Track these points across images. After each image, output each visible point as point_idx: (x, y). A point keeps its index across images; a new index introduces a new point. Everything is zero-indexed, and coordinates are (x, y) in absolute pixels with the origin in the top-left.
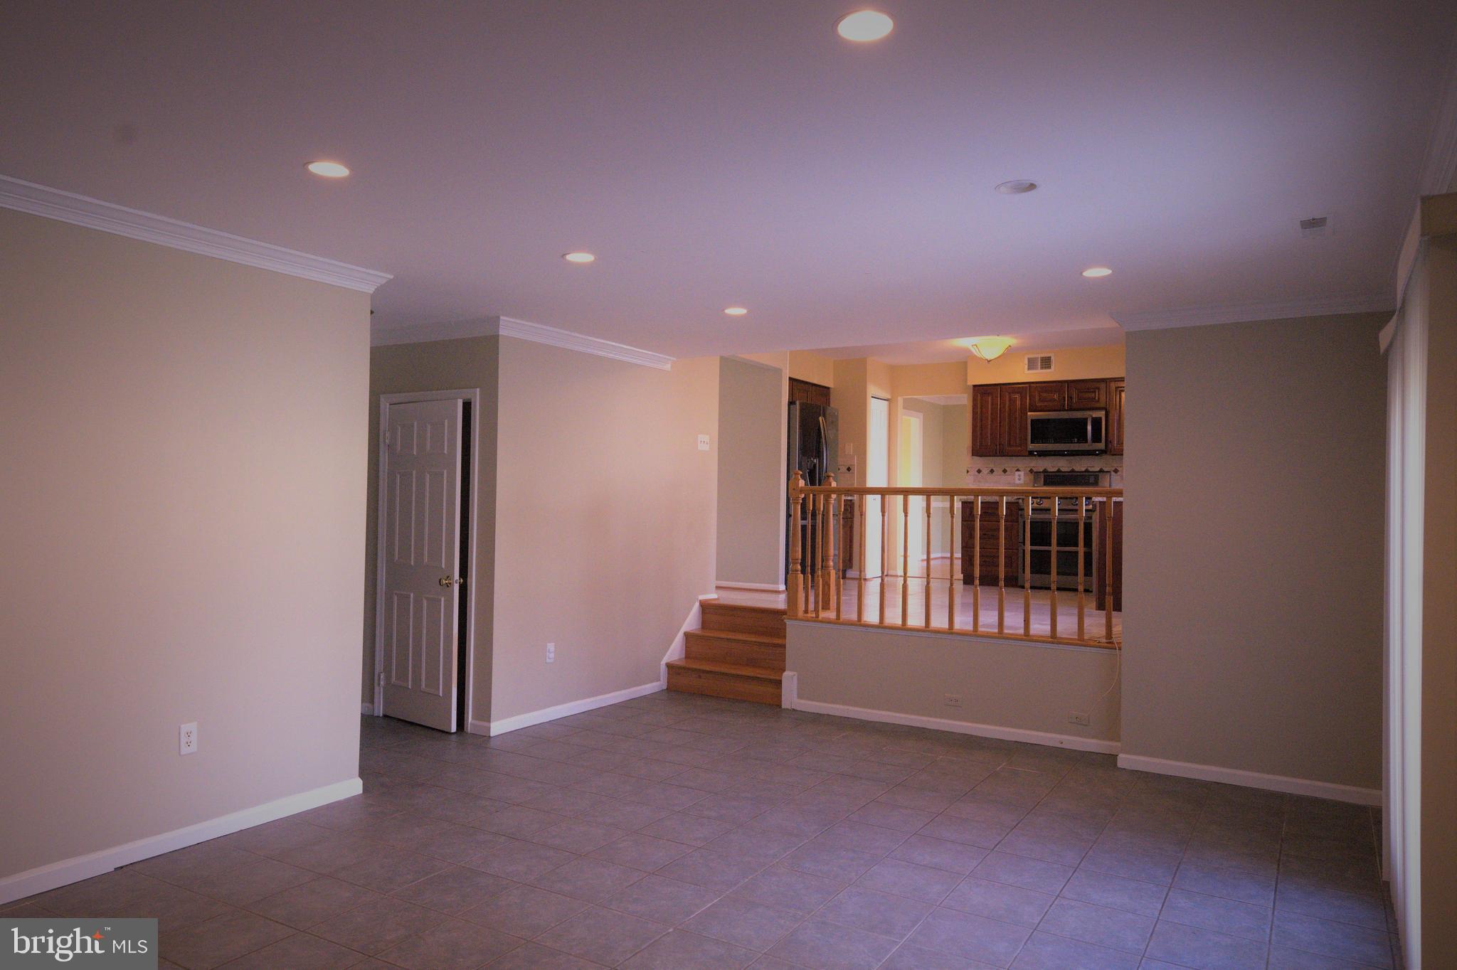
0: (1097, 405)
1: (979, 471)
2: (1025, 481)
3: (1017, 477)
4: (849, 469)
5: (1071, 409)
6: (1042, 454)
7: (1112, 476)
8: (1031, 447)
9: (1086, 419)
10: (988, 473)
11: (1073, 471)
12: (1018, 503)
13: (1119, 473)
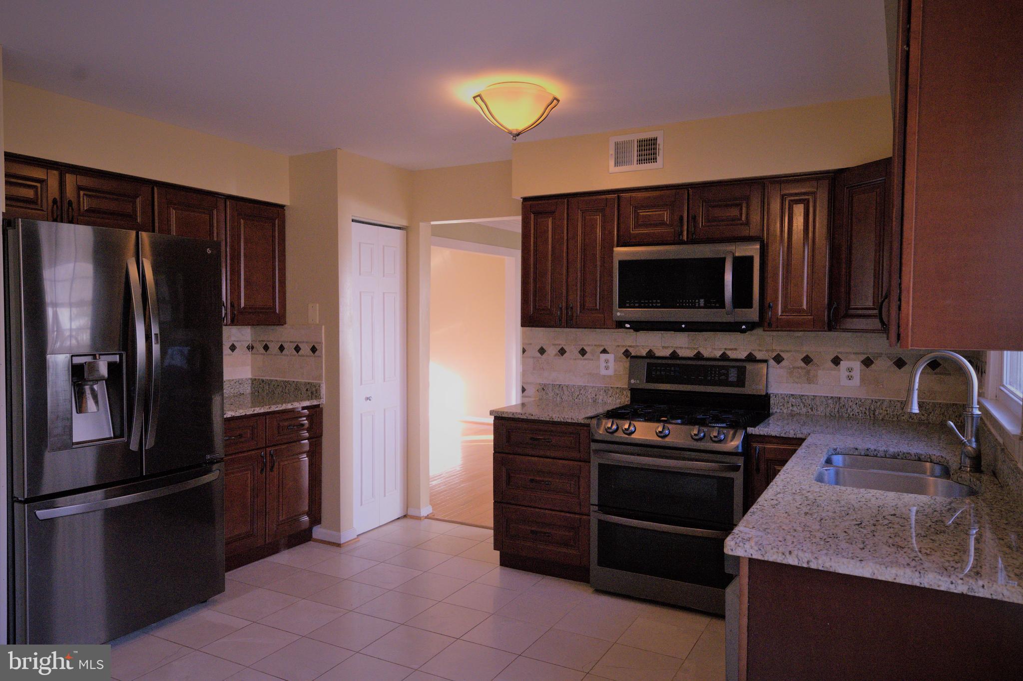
0: (745, 233)
1: (542, 351)
2: (615, 371)
3: (603, 364)
4: (314, 349)
5: (692, 241)
6: (639, 326)
7: (770, 370)
8: (620, 314)
9: (722, 261)
10: (556, 355)
11: (699, 356)
12: (588, 425)
13: (783, 363)
